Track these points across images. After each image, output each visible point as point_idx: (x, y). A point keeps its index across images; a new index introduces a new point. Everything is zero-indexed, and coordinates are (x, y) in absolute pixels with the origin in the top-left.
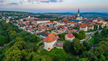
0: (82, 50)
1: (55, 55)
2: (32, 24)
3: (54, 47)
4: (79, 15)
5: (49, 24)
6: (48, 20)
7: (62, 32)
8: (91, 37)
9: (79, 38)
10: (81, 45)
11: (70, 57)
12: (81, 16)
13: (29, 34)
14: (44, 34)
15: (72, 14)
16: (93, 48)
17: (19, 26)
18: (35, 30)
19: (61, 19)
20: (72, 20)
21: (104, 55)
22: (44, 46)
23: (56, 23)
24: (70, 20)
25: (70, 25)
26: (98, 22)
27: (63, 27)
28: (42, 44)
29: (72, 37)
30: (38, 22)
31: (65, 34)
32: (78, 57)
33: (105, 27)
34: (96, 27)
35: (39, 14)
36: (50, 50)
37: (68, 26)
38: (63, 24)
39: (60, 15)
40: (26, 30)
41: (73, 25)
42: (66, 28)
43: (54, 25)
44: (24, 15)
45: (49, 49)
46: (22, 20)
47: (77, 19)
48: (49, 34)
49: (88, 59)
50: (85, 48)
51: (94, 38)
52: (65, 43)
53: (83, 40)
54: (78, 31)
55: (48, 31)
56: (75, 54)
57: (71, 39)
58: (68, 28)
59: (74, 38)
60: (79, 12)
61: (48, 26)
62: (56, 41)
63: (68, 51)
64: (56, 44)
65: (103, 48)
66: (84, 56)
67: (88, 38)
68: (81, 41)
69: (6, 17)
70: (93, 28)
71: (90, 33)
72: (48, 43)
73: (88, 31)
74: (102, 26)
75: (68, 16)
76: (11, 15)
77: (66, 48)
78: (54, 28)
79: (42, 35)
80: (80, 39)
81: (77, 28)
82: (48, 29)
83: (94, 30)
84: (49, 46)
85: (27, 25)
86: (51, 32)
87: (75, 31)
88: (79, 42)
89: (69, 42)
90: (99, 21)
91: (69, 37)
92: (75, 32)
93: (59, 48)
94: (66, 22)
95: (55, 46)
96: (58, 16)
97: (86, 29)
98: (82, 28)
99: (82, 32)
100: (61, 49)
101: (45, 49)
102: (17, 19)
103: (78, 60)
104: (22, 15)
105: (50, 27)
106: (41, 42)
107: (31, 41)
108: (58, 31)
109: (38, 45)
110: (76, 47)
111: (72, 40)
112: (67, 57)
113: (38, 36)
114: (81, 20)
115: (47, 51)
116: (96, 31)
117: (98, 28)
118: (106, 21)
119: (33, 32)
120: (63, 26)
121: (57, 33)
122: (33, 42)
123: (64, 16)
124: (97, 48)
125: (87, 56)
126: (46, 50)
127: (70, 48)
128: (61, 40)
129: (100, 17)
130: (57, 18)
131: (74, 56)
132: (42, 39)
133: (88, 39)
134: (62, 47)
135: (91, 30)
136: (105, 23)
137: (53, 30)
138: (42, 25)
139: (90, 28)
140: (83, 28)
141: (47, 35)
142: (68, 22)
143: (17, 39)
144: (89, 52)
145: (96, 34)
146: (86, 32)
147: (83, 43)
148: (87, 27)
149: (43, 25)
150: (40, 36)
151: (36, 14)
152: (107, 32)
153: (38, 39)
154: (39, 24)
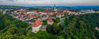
0: (59, 30)
1: (40, 36)
2: (23, 14)
3: (40, 30)
4: (55, 8)
5: (36, 14)
6: (35, 11)
7: (45, 19)
8: (63, 21)
9: (56, 22)
10: (58, 27)
11: (51, 36)
12: (56, 8)
13: (21, 21)
14: (32, 21)
15: (51, 7)
16: (65, 28)
17: (13, 16)
18: (26, 19)
19: (44, 10)
20: (51, 11)
21: (72, 32)
22: (32, 30)
23: (41, 13)
24: (50, 11)
25: (50, 14)
26: (66, 12)
28: (31, 28)
29: (52, 22)
30: (28, 12)
31: (47, 20)
32: (56, 36)
33: (71, 15)
34: (65, 15)
35: (29, 7)
36: (36, 32)
38: (46, 14)
40: (18, 19)
41: (52, 14)
42: (48, 16)
43: (39, 14)
44: (18, 8)
46: (16, 12)
47: (54, 10)
48: (36, 21)
49: (63, 36)
50: (60, 28)
51: (65, 22)
52: (47, 26)
54: (55, 17)
55: (35, 18)
56: (54, 33)
57: (51, 23)
58: (49, 16)
59: (53, 22)
60: (55, 6)
61: (35, 15)
62: (41, 25)
63: (49, 32)
64: (41, 28)
65: (71, 27)
66: (60, 34)
68: (58, 24)
69: (3, 10)
70: (64, 16)
71: (62, 19)
72: (35, 27)
73: (61, 18)
74: (69, 14)
75: (49, 8)
76: (8, 8)
77: (48, 30)
79: (31, 22)
80: (57, 23)
81: (54, 16)
82: (35, 17)
83: (65, 17)
84: (36, 29)
85: (20, 15)
86: (37, 19)
87: (53, 18)
88: (57, 25)
89: (50, 25)
90: (67, 11)
91: (50, 22)
92: (54, 18)
93: (43, 30)
94: (48, 12)
96: (42, 8)
97: (60, 16)
99: (58, 18)
100: (45, 31)
101: (32, 32)
102: (12, 11)
103: (57, 37)
104: (16, 8)
105: (37, 16)
106: (30, 27)
107: (22, 27)
108: (42, 18)
109: (27, 29)
110: (55, 28)
111: (52, 24)
112: (49, 36)
113: (27, 23)
115: (34, 33)
117: (67, 15)
118: (70, 11)
119: (24, 20)
120: (46, 15)
121: (41, 20)
122: (24, 27)
124: (67, 28)
125: (62, 34)
127: (51, 30)
128: (45, 25)
129: (67, 9)
130: (41, 10)
131: (54, 35)
132: (31, 25)
133: (62, 23)
134: (45, 29)
136: (70, 12)
137: (39, 17)
138: (31, 15)
139: (62, 16)
141: (34, 22)
143: (11, 26)
144: (63, 31)
145: (66, 19)
146: (60, 18)
147: (59, 26)
148: (60, 15)
150: (29, 22)
151: (27, 7)
152: (72, 17)
153: (27, 25)
154: (28, 14)
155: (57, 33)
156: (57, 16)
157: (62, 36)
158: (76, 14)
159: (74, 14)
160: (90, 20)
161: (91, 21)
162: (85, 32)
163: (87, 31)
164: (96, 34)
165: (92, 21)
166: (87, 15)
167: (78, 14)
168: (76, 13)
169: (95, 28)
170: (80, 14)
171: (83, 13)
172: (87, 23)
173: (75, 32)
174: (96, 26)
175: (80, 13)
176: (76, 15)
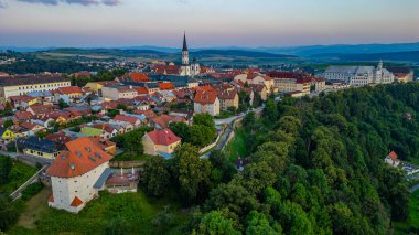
0: (208, 183)
1: (106, 222)
3: (100, 192)
4: (186, 59)
5: (66, 98)
7: (130, 126)
8: (232, 134)
9: (196, 140)
10: (202, 167)
11: (167, 215)
12: (192, 61)
14: (48, 142)
15: (161, 54)
16: (241, 168)
19: (120, 73)
20: (166, 78)
21: (275, 186)
22: (50, 197)
23: (100, 90)
24: (158, 77)
25: (156, 95)
26: (249, 82)
27: (132, 107)
28: (42, 188)
29: (171, 141)
30: (6, 89)
31: (143, 130)
32: (196, 212)
33: (272, 96)
34: (244, 98)
37: (151, 100)
38: (130, 95)
39: (113, 60)
41: (168, 96)
42: (145, 108)
43: (89, 99)
45: (76, 202)
47: (182, 74)
48: (68, 139)
49: (232, 210)
50: (217, 173)
51: (243, 137)
52: (145, 166)
53: (210, 147)
54: (190, 115)
55: (65, 126)
56: (185, 201)
57: (168, 150)
58: (152, 107)
59: (177, 143)
60: (185, 48)
61: (62, 105)
62: (106, 165)
63: (158, 198)
64: (109, 179)
65: (272, 164)
66: (217, 204)
67: (225, 136)
68: (203, 150)
70: (235, 103)
71: (229, 120)
72: (71, 180)
73: (223, 115)
74: (264, 95)
75: (148, 60)
77: (150, 187)
78: (93, 112)
79: (37, 148)
80: (200, 144)
81: (183, 105)
82: (62, 120)
83: (242, 109)
84: (75, 190)
86: (78, 130)
87: (178, 116)
88: (198, 155)
89: (159, 160)
90: (251, 76)
91: (160, 141)
92: (179, 121)
93: (120, 191)
94: (142, 85)
95: (103, 188)
96: (106, 60)
97: (215, 108)
98: (203, 104)
99: (204, 120)
100: (131, 194)
101: (55, 210)
103: (199, 221)
105: (74, 110)
106: (34, 180)
108: (111, 122)
109: (16, 195)
110: (188, 175)
111: (170, 151)
112: (156, 221)
113: (13, 155)
114: (197, 77)
115: (69, 213)
116: (245, 111)
117: (251, 102)
118: (272, 75)
120: (131, 102)
121: (107, 134)
123: (131, 60)
124: (253, 167)
125: (226, 200)
126: (63, 211)
127: (165, 184)
128: (128, 159)
129: (255, 63)
130: (102, 70)
131: (183, 210)
132: (39, 166)
133: (224, 143)
134: (132, 184)
135: (232, 111)
136: (269, 83)
137: (89, 120)
138: (31, 103)
139: (228, 103)
140: (207, 106)
141: (61, 146)
142: (151, 86)
144: (231, 185)
145: (247, 121)
146: (216, 117)
147: (211, 158)
148: (217, 101)
149: (35, 101)
150: (28, 152)
152: (277, 111)
153: (15, 170)
154: (13, 100)
155: (202, 197)
156: (197, 106)
157: (227, 209)
158: (301, 90)
159: (288, 95)
160: (368, 121)
161: (369, 126)
162: (337, 184)
163: (344, 179)
164: (385, 188)
165: (375, 126)
166: (353, 97)
167: (308, 92)
168: (300, 87)
169: (384, 157)
170: (322, 94)
171: (336, 87)
172: (351, 137)
173: (292, 184)
174: (391, 148)
175: (321, 87)
176: (297, 100)
